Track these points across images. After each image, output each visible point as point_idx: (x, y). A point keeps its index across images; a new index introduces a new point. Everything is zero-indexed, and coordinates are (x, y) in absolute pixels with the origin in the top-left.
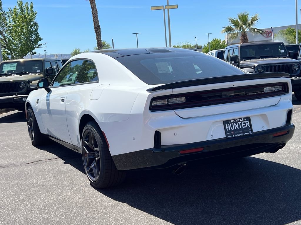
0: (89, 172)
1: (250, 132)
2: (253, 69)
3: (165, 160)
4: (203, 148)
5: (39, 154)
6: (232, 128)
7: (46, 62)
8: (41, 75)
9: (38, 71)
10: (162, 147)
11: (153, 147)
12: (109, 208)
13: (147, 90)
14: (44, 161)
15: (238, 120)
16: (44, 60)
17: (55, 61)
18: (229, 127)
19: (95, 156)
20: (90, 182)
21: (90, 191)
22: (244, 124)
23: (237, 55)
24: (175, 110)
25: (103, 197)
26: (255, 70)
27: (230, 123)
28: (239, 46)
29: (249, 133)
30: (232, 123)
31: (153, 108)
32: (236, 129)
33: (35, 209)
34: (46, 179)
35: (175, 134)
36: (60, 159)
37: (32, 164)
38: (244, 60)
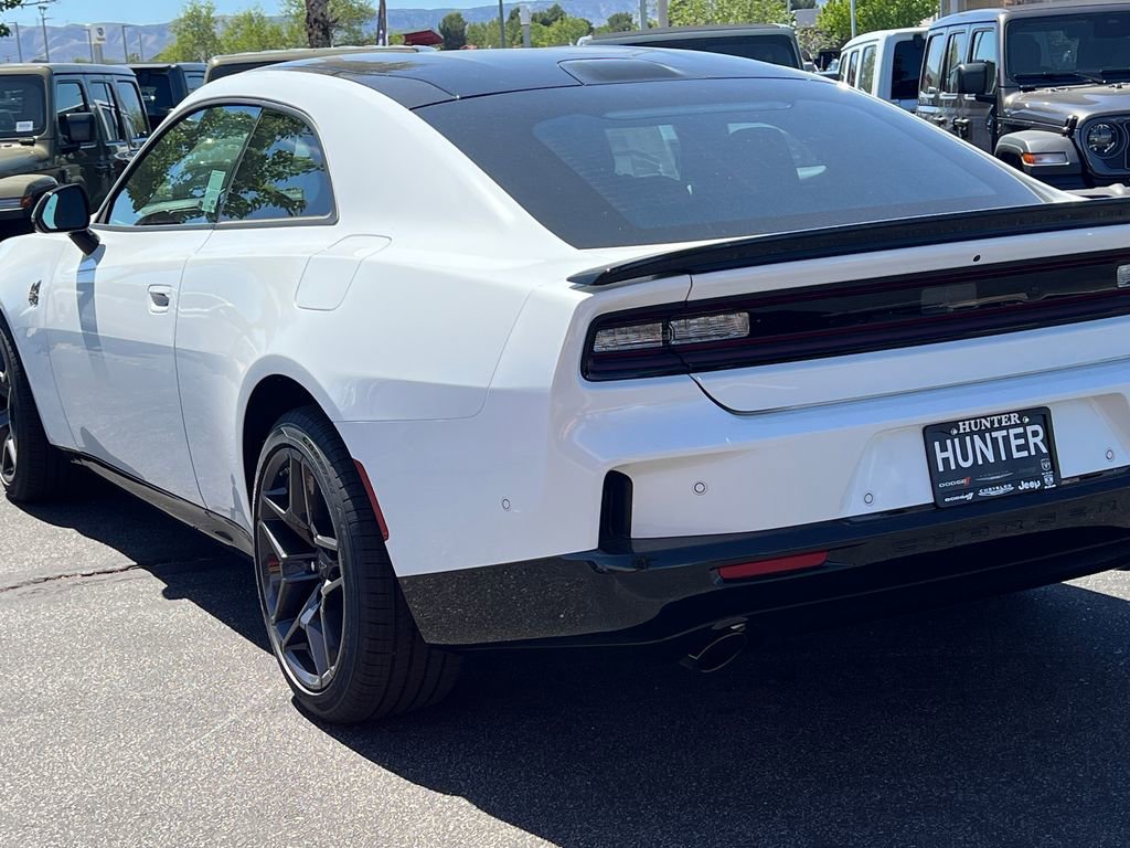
0: (288, 644)
1: (1049, 480)
2: (1064, 134)
3: (650, 609)
4: (825, 554)
5: (42, 544)
6: (965, 459)
7: (61, 82)
8: (36, 147)
9: (21, 127)
10: (636, 549)
11: (596, 547)
12: (388, 821)
13: (569, 280)
14: (70, 582)
15: (992, 422)
16: (52, 74)
17: (101, 77)
18: (949, 454)
19: (316, 571)
20: (291, 692)
21: (294, 736)
22: (1022, 441)
23: (993, 59)
24: (698, 377)
25: (354, 764)
26: (1073, 141)
27: (956, 436)
28: (1002, 18)
29: (1043, 483)
30: (967, 434)
31: (598, 365)
32: (980, 462)
33: (43, 817)
34: (83, 674)
35: (700, 488)
36: (142, 571)
37: (16, 597)
38: (1025, 90)
